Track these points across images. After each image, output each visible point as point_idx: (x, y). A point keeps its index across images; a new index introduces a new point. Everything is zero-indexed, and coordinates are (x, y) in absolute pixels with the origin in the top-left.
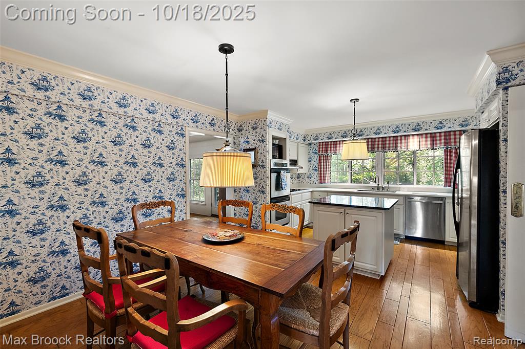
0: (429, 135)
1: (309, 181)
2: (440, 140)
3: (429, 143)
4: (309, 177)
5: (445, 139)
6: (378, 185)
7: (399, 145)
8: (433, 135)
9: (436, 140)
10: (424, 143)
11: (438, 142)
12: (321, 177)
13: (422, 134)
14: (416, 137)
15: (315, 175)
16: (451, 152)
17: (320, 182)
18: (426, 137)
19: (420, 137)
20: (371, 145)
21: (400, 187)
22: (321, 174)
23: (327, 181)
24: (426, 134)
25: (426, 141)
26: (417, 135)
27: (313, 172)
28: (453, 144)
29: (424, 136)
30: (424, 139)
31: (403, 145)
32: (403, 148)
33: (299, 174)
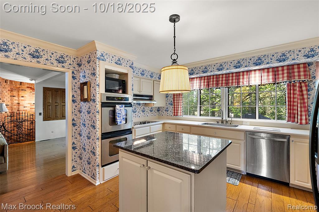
0: (271, 70)
1: (167, 114)
2: (283, 74)
3: (271, 77)
4: (167, 111)
5: (288, 73)
6: (222, 118)
7: (241, 80)
8: (275, 69)
9: (278, 75)
10: (266, 77)
11: (281, 76)
12: (175, 110)
13: (263, 69)
14: (257, 72)
15: (171, 108)
16: (294, 86)
17: (175, 115)
18: (268, 72)
19: (262, 72)
20: (216, 81)
21: (243, 121)
22: (175, 108)
23: (179, 114)
24: (268, 69)
25: (268, 76)
26: (259, 70)
27: (169, 106)
28: (297, 78)
29: (266, 70)
30: (266, 74)
31: (245, 80)
32: (245, 83)
33: (159, 108)
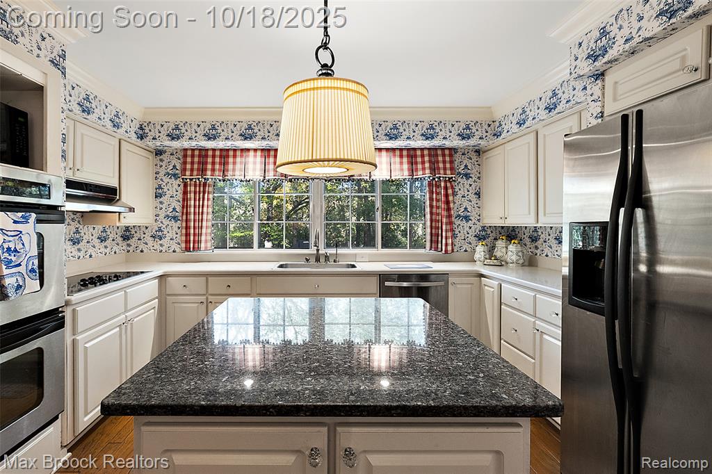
0: (405, 153)
1: (157, 247)
2: (423, 163)
3: (406, 166)
4: (158, 236)
5: (430, 162)
6: (318, 250)
8: (412, 153)
9: (416, 163)
10: (398, 166)
11: (420, 166)
12: (187, 235)
13: (394, 150)
14: (384, 153)
15: (173, 231)
16: (438, 186)
17: (188, 249)
18: (401, 156)
19: (392, 154)
22: (187, 228)
23: (203, 245)
24: (401, 150)
25: (401, 163)
26: (387, 150)
27: (166, 222)
28: (442, 172)
29: (398, 153)
30: (398, 159)
33: (127, 229)
